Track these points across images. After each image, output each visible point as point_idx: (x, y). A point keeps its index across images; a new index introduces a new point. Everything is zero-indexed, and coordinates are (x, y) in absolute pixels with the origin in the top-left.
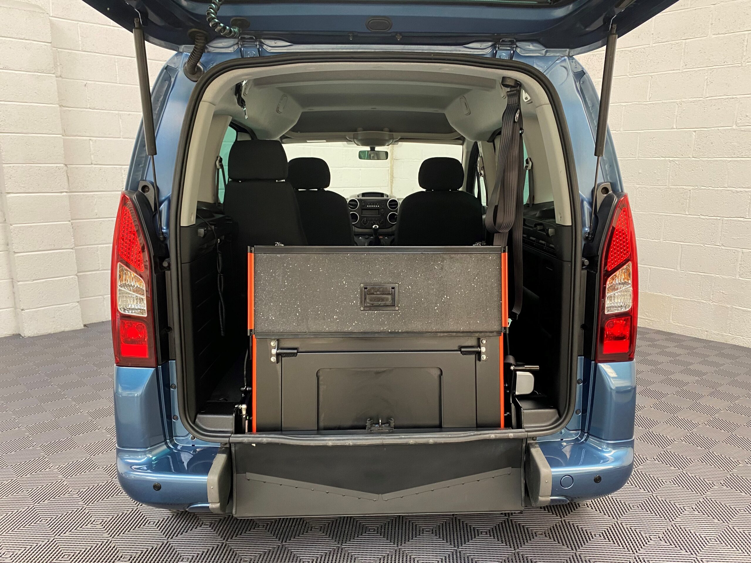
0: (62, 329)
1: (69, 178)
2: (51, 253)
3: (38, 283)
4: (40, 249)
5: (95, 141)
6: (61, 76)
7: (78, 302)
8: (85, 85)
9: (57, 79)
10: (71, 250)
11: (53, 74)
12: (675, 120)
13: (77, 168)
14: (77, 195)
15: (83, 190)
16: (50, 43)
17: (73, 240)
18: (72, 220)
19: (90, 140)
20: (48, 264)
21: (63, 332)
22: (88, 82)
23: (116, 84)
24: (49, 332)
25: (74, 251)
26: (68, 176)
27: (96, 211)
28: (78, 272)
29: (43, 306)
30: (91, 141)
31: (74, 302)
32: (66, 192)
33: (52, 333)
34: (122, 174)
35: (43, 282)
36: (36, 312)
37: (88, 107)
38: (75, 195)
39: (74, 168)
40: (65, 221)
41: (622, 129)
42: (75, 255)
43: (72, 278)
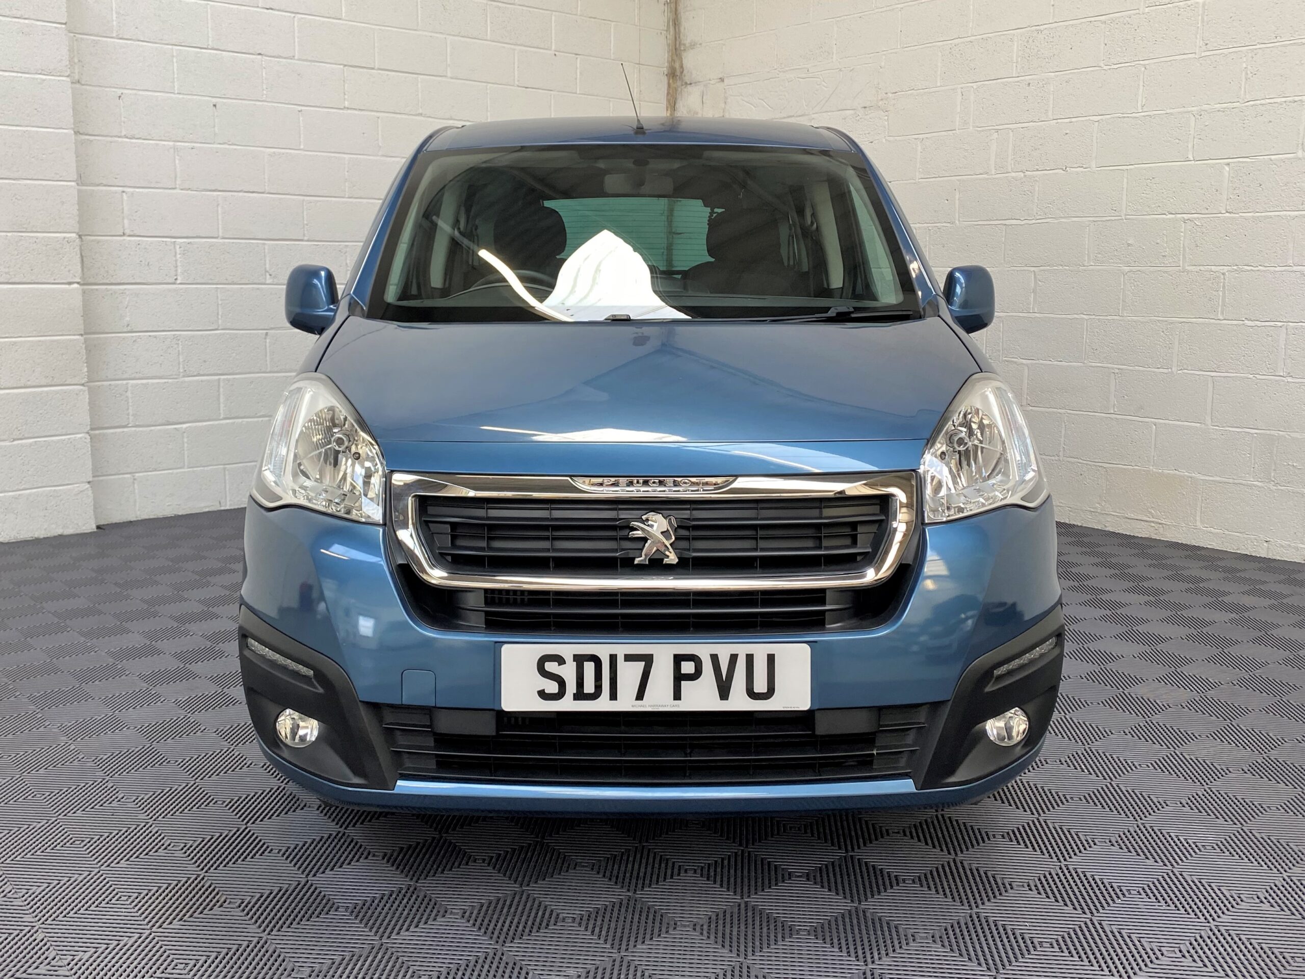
0: (59, 531)
1: (85, 259)
2: (47, 392)
3: (22, 445)
4: (29, 383)
5: (132, 194)
6: (79, 82)
7: (89, 482)
8: (120, 97)
9: (74, 86)
10: (82, 387)
11: (68, 76)
12: (1190, 146)
13: (98, 242)
14: (97, 290)
15: (107, 281)
16: (65, 24)
17: (86, 369)
18: (86, 333)
19: (123, 192)
20: (41, 412)
21: (60, 536)
22: (125, 91)
23: (172, 95)
24: (36, 536)
25: (86, 388)
26: (81, 255)
27: (128, 319)
28: (92, 429)
29: (28, 487)
30: (124, 194)
31: (82, 482)
32: (78, 283)
33: (42, 537)
34: (176, 253)
35: (31, 444)
36: (16, 498)
37: (123, 134)
38: (92, 290)
39: (93, 241)
40: (74, 335)
41: (1093, 165)
42: (87, 397)
43: (81, 438)
